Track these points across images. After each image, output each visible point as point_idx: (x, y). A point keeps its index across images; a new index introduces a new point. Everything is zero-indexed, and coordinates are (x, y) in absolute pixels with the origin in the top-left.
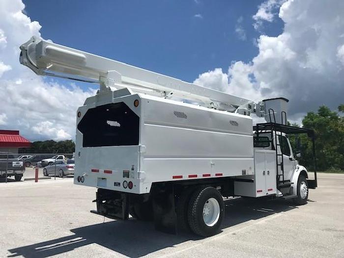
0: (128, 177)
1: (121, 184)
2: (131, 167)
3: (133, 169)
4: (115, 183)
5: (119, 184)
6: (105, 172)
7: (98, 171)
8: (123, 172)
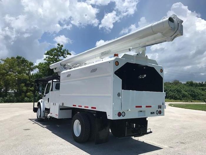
0: (161, 108)
1: (155, 113)
2: (162, 103)
3: (163, 104)
4: (151, 113)
5: (154, 113)
6: (147, 107)
7: (141, 107)
8: (158, 106)
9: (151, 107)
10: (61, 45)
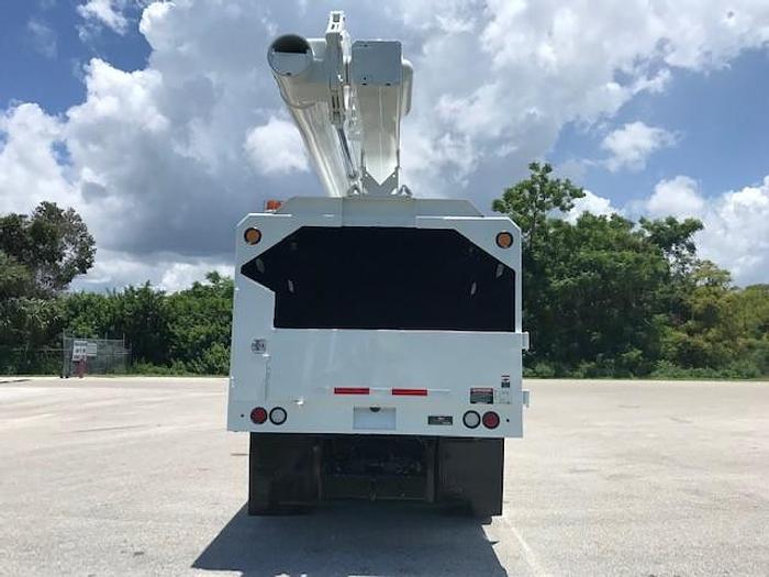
0: (492, 403)
1: (457, 420)
3: (506, 385)
4: (430, 417)
5: (448, 419)
6: (396, 392)
7: (365, 391)
8: (472, 393)
9: (423, 393)
10: (542, 166)
